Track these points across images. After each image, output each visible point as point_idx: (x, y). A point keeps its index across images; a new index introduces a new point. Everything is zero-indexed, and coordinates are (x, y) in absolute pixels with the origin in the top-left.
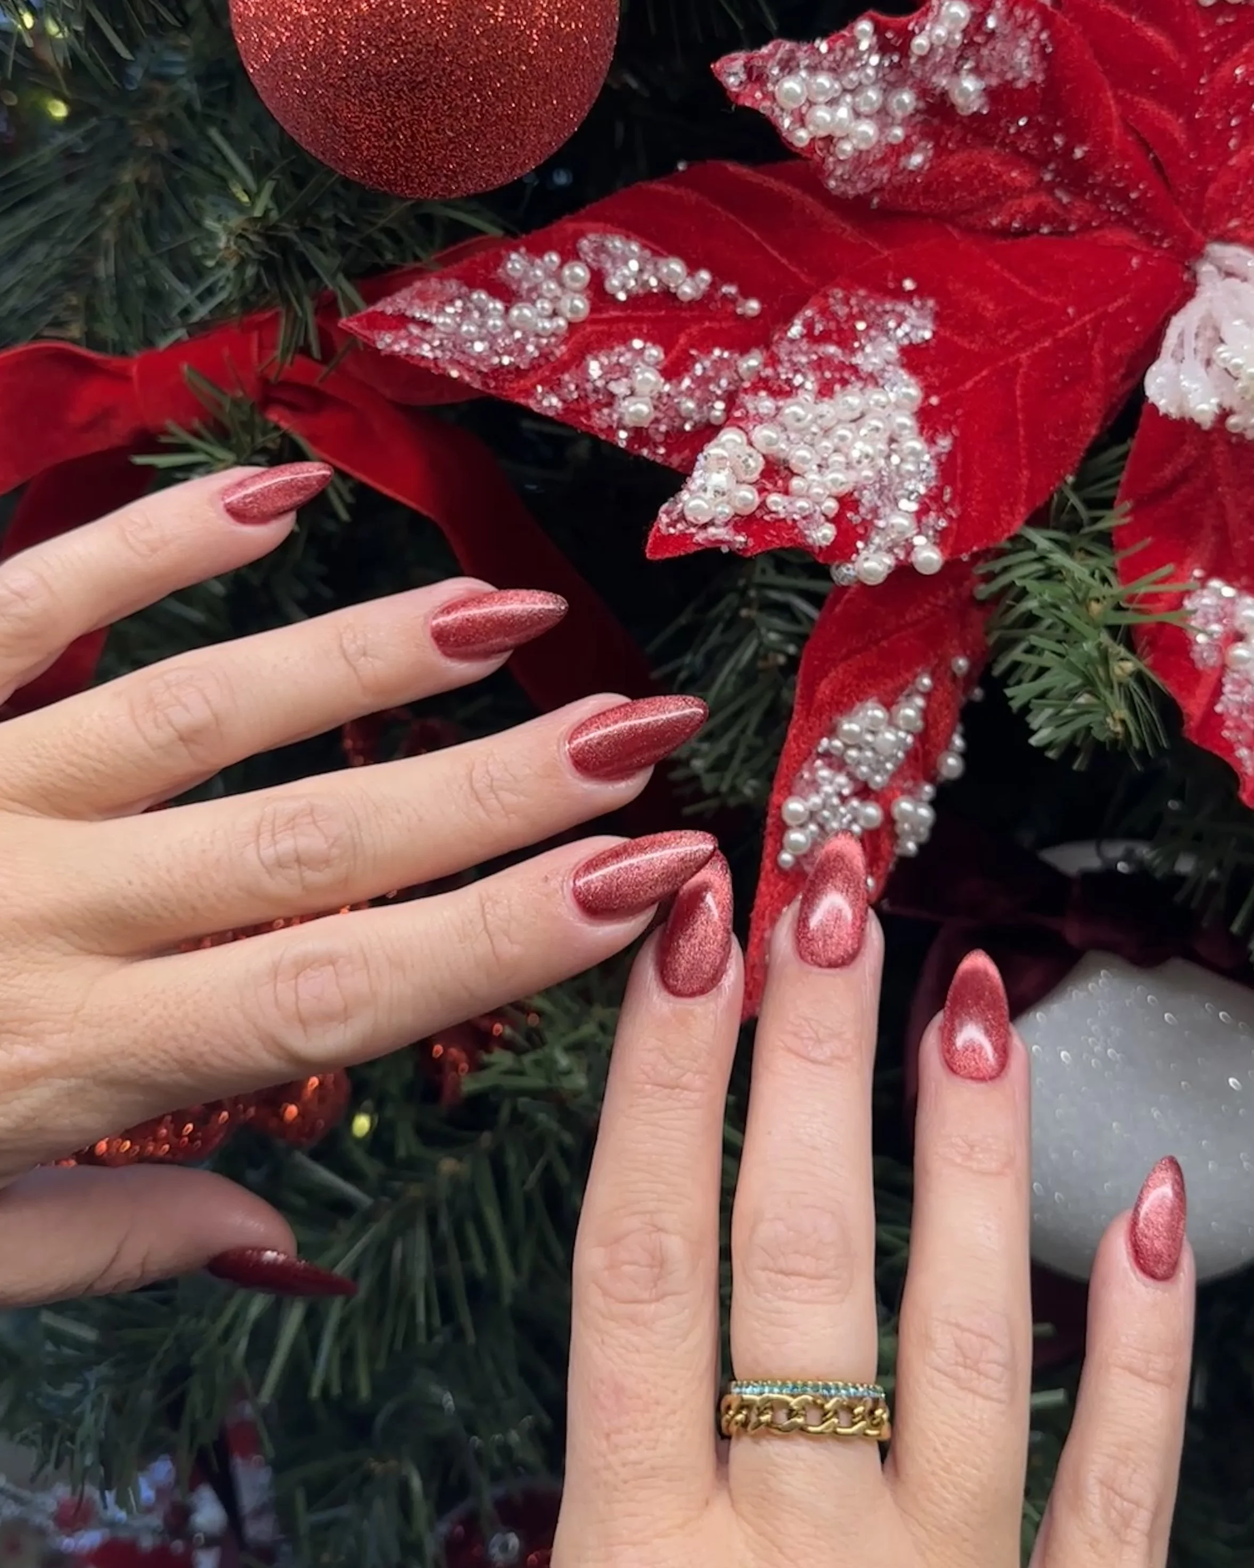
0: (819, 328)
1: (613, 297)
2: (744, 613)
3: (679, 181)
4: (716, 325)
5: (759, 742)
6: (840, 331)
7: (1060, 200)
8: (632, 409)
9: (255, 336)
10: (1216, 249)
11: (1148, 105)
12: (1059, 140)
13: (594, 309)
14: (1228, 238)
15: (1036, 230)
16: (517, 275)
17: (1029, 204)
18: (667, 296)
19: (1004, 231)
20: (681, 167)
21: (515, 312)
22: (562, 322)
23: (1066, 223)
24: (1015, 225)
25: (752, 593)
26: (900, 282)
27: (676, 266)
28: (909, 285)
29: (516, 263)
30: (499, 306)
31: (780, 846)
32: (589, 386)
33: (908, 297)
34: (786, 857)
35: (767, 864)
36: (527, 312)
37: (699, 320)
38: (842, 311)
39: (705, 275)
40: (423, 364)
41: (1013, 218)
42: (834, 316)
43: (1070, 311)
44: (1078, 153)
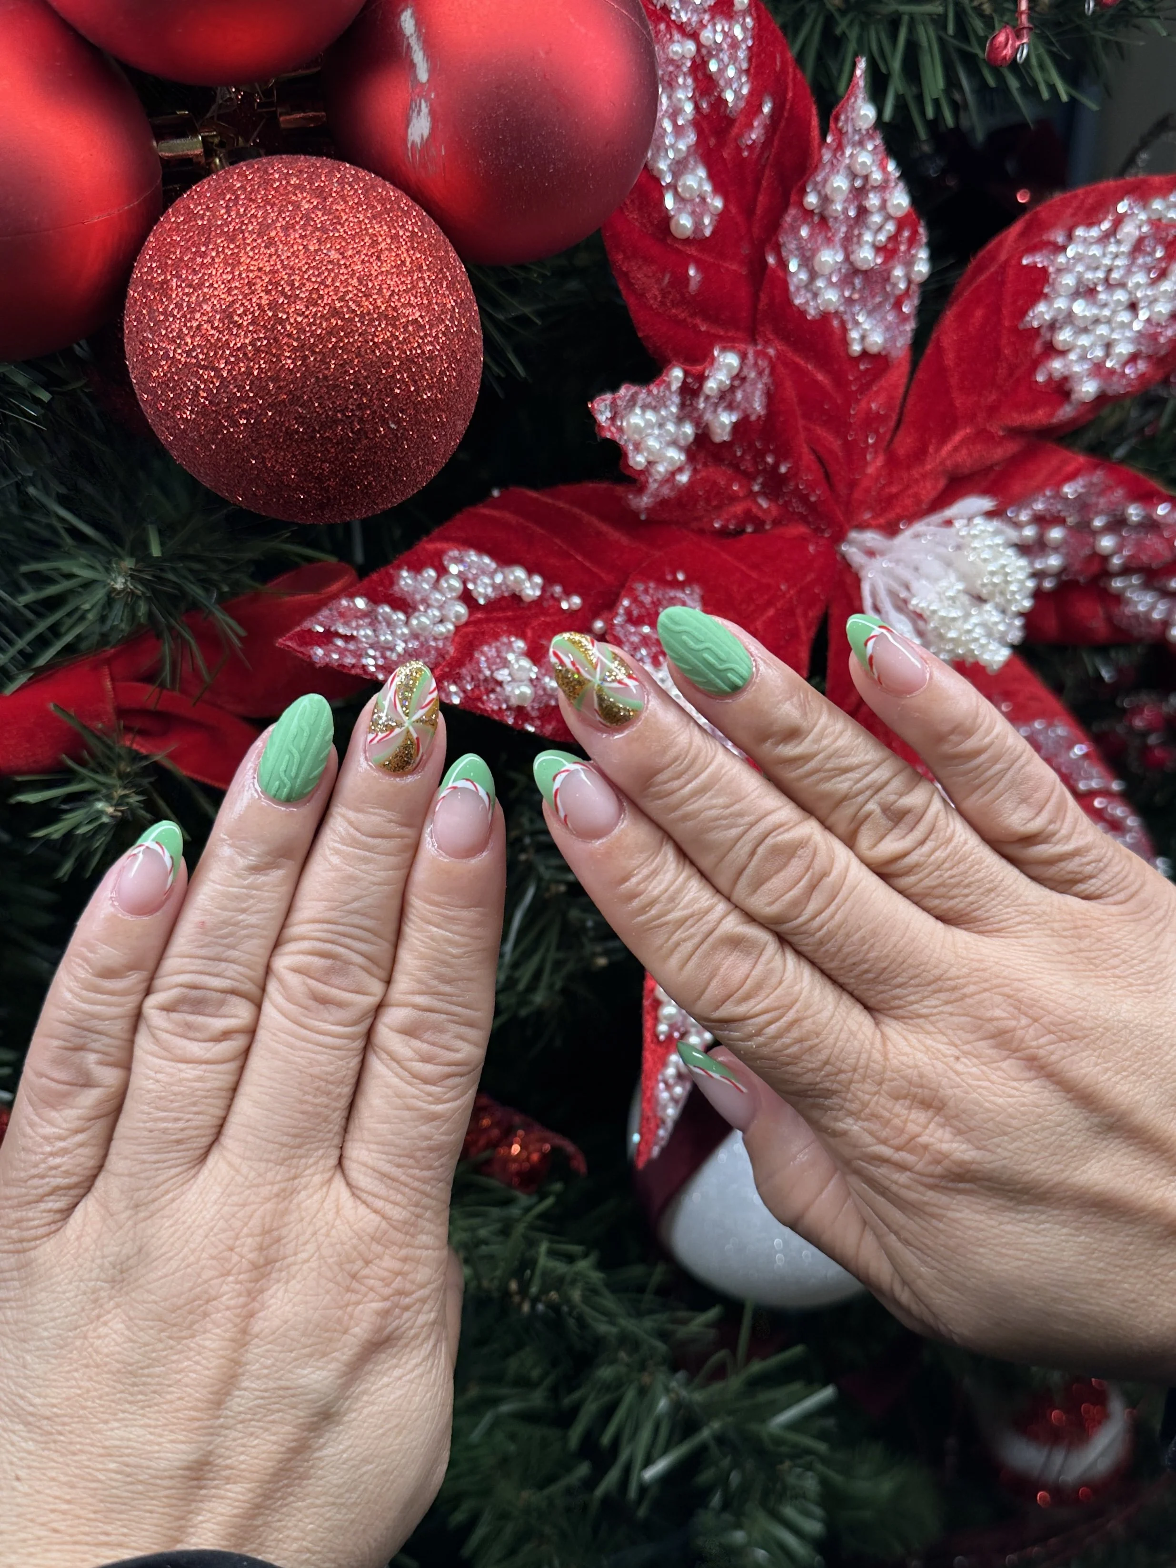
0: (635, 613)
1: (476, 601)
2: (523, 857)
3: (496, 504)
4: (548, 619)
5: (561, 955)
6: (649, 614)
7: (760, 506)
8: (517, 692)
9: (106, 670)
10: (853, 535)
11: (820, 431)
12: (770, 460)
13: (471, 613)
14: (862, 527)
15: (743, 531)
16: (411, 589)
17: (738, 509)
18: (516, 598)
19: (723, 532)
20: (496, 493)
21: (414, 622)
22: (451, 627)
23: (763, 523)
24: (732, 527)
25: (527, 840)
26: (674, 575)
27: (519, 573)
28: (681, 577)
29: (406, 579)
30: (401, 616)
31: (656, 1020)
32: (481, 677)
33: (681, 586)
34: (663, 1028)
35: (647, 1036)
36: (423, 619)
37: (536, 616)
38: (647, 600)
39: (538, 580)
40: (353, 672)
41: (728, 520)
42: (641, 604)
43: (783, 587)
44: (783, 469)
